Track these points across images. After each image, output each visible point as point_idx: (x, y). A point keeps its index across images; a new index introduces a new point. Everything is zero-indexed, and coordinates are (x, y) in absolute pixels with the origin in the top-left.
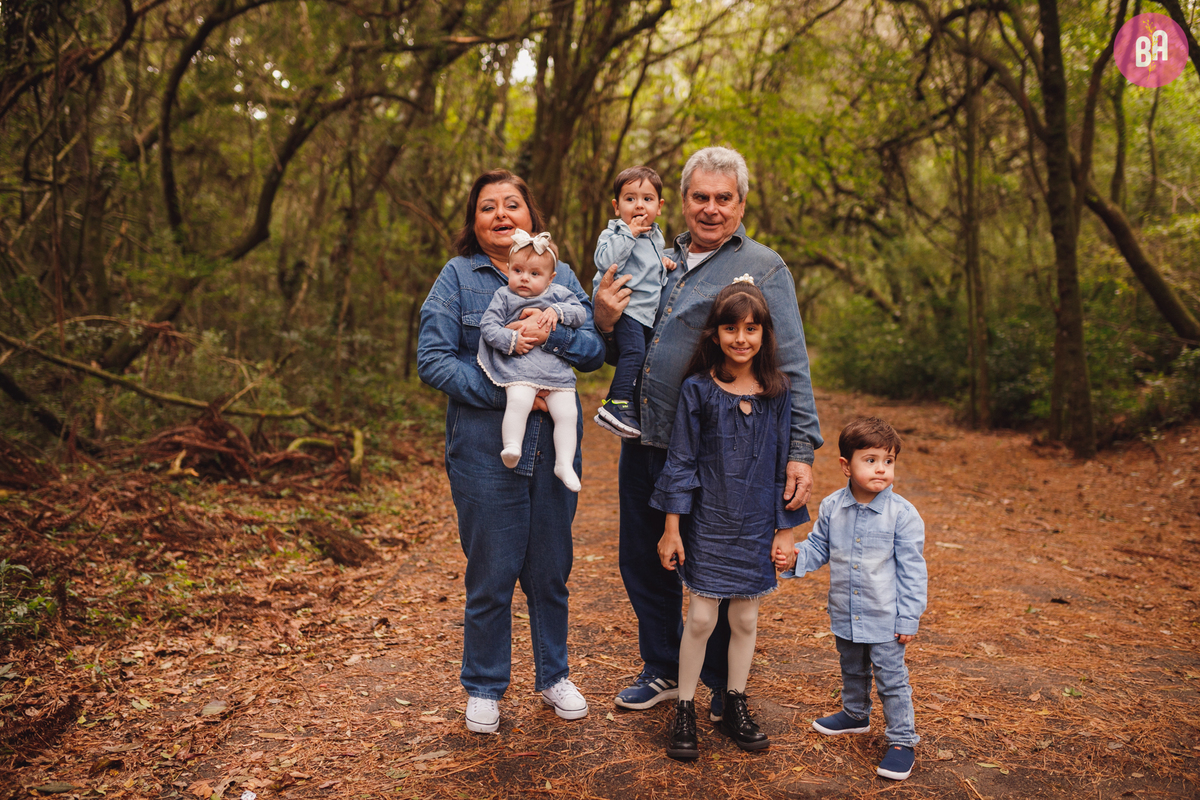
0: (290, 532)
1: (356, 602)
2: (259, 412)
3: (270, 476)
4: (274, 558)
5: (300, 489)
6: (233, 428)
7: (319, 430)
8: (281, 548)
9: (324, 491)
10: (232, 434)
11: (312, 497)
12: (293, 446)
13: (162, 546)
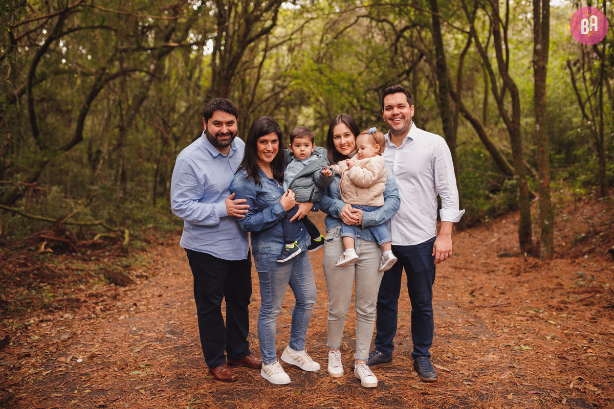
0: (96, 273)
1: (124, 299)
2: (80, 223)
3: (86, 251)
4: (88, 285)
5: (100, 256)
6: (68, 230)
7: (109, 230)
8: (91, 281)
9: (111, 257)
10: (68, 233)
11: (106, 260)
12: (96, 238)
13: (38, 281)
